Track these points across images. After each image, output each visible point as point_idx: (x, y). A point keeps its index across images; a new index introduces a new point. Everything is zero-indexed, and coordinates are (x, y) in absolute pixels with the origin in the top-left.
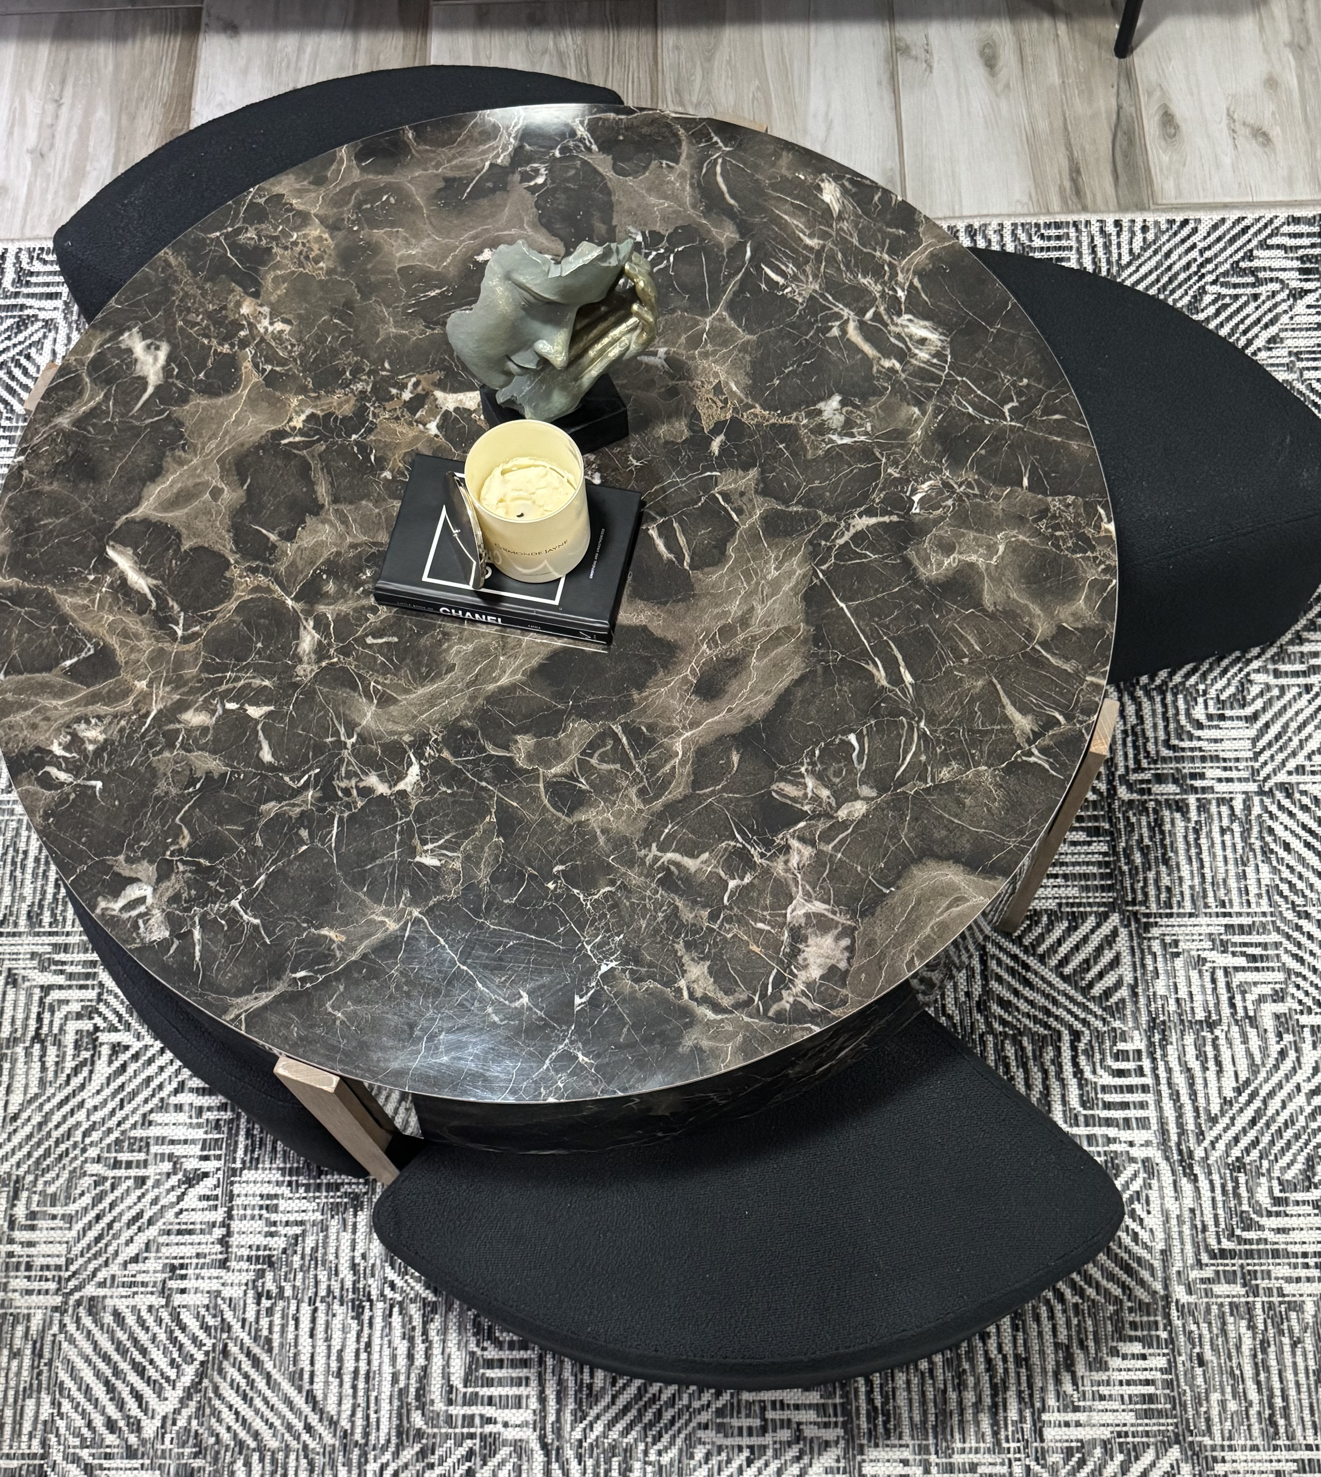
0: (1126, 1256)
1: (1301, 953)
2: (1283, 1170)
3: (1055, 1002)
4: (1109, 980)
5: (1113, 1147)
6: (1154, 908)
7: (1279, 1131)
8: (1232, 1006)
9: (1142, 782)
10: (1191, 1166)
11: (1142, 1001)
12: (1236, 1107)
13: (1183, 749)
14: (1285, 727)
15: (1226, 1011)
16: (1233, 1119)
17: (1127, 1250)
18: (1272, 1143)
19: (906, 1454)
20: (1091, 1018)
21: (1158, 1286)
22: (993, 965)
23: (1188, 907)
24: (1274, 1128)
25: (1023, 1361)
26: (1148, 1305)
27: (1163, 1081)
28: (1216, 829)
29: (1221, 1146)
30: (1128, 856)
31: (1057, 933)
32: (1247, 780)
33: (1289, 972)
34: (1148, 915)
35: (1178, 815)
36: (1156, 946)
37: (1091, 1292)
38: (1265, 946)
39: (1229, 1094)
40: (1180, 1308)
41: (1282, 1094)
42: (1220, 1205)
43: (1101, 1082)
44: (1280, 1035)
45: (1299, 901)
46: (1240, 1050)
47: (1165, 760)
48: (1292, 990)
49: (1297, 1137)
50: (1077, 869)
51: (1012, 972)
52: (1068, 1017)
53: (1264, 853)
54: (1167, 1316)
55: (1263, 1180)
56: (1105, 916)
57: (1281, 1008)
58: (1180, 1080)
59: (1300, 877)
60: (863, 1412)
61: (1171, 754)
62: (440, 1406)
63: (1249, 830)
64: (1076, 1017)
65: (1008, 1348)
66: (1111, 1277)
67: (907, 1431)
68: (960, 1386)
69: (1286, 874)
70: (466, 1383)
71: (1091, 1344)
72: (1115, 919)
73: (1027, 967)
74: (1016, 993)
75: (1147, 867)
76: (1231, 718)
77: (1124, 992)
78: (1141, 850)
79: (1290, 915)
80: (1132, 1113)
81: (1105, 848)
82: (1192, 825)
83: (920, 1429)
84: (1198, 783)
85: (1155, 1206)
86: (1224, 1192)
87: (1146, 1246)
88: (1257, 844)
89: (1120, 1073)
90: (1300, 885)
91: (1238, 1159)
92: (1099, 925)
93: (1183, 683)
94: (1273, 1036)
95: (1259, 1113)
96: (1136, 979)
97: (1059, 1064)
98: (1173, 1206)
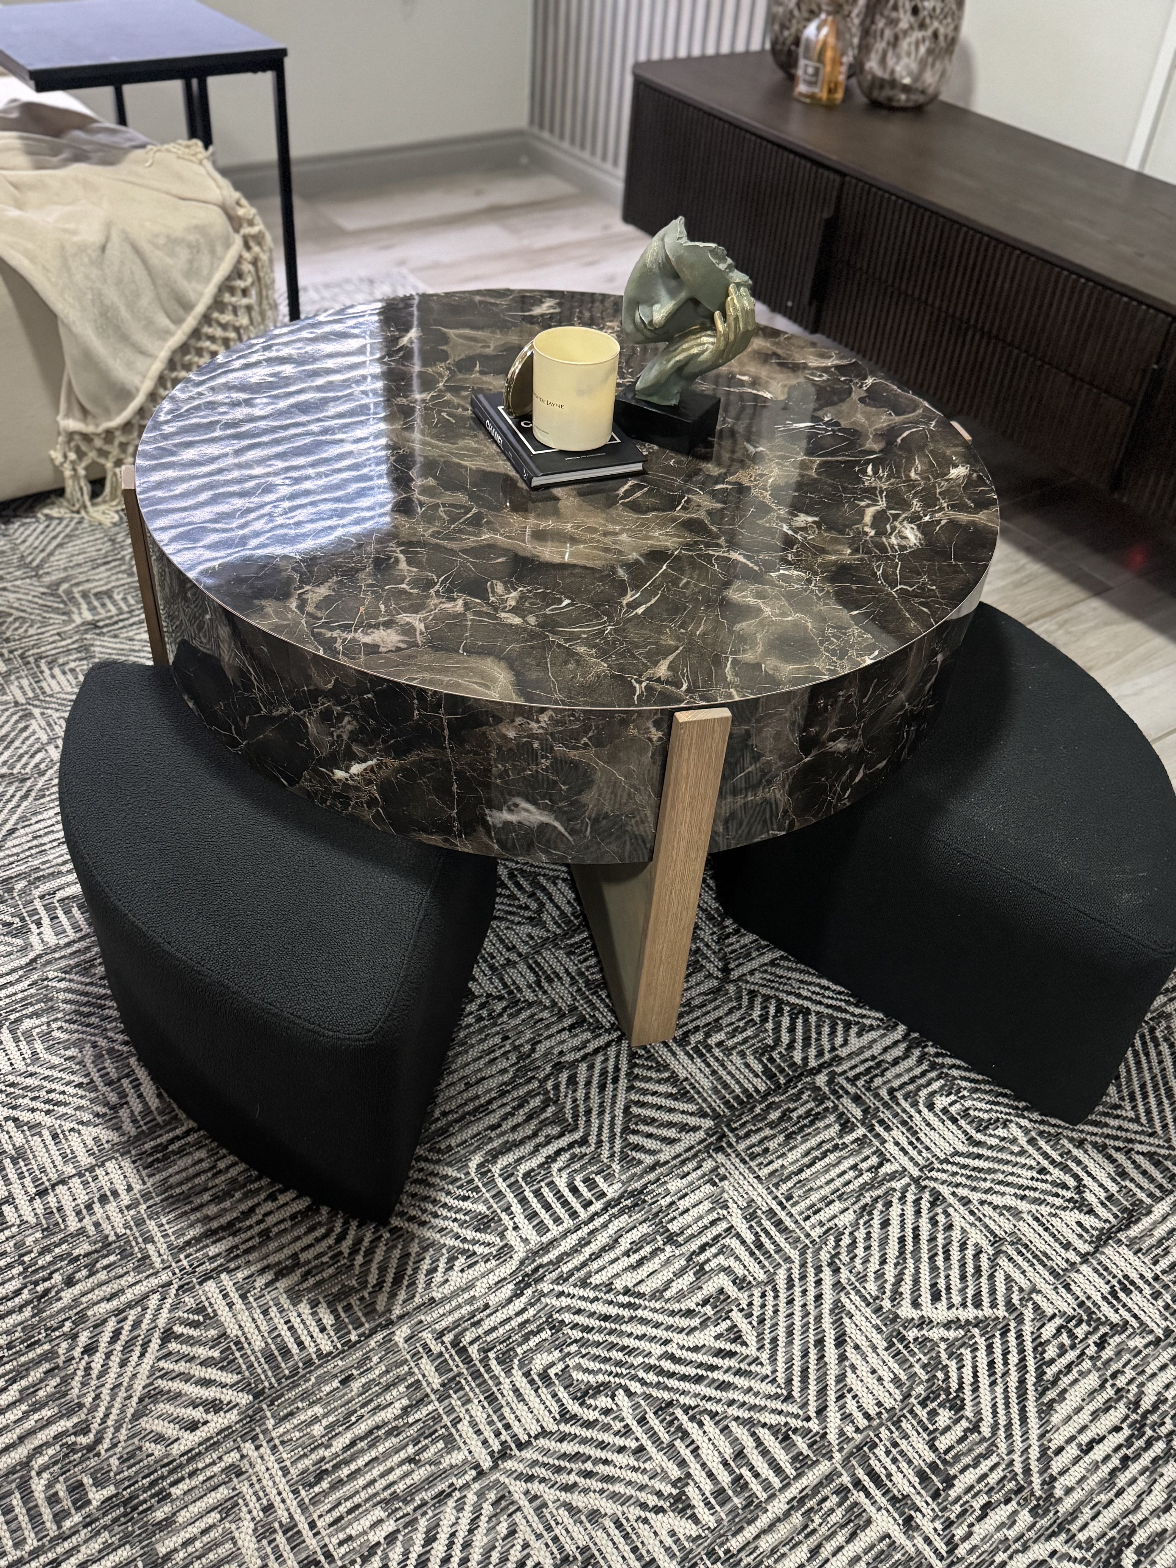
0: (409, 1272)
1: (797, 1282)
2: (578, 1367)
3: (601, 1113)
4: (649, 1144)
5: (504, 1216)
6: (741, 1147)
7: (613, 1346)
8: (703, 1249)
9: (842, 1088)
10: (528, 1285)
11: (652, 1176)
12: (610, 1297)
13: (898, 1104)
14: (990, 1171)
15: (694, 1245)
16: (596, 1299)
17: (416, 1270)
18: (598, 1344)
19: (137, 1187)
20: (606, 1146)
21: (397, 1311)
22: (600, 1058)
23: (764, 1172)
24: (612, 1339)
25: (265, 1236)
26: (375, 1310)
27: (591, 1226)
28: (851, 1161)
29: (564, 1302)
30: (770, 1107)
31: (662, 1088)
32: (916, 1164)
33: (771, 1280)
34: (730, 1145)
35: (837, 1127)
36: (708, 1165)
37: (359, 1259)
38: (779, 1250)
39: (619, 1284)
40: (388, 1339)
41: (651, 1331)
42: (507, 1327)
43: (556, 1179)
44: (705, 1302)
45: (845, 1257)
46: (667, 1274)
47: (877, 1096)
48: (757, 1292)
49: (619, 1364)
50: (728, 1079)
51: (604, 1073)
52: (594, 1129)
53: (864, 1208)
54: (373, 1332)
55: (557, 1354)
56: (704, 1115)
57: (732, 1290)
58: (602, 1239)
59: (868, 1248)
60: (159, 1141)
61: (887, 1098)
62: (36, 893)
63: (872, 1187)
64: (599, 1135)
65: (271, 1220)
66: (383, 1270)
67: (158, 1177)
68: (217, 1199)
69: (860, 1235)
70: (62, 900)
71: (311, 1281)
72: (708, 1123)
73: (615, 1080)
74: (588, 1083)
75: (772, 1125)
76: (960, 1128)
77: (649, 1160)
78: (784, 1114)
79: (824, 1256)
80: (544, 1215)
81: (762, 1088)
82: (837, 1141)
83: (164, 1187)
84: (879, 1129)
85: (471, 1274)
86: (522, 1325)
87: (428, 1284)
88: (867, 1199)
89: (574, 1190)
90: (860, 1251)
91: (562, 1322)
92: (692, 1114)
93: (955, 1078)
94: (699, 1296)
95: (618, 1319)
96: (667, 1162)
97: (548, 1141)
98: (480, 1288)
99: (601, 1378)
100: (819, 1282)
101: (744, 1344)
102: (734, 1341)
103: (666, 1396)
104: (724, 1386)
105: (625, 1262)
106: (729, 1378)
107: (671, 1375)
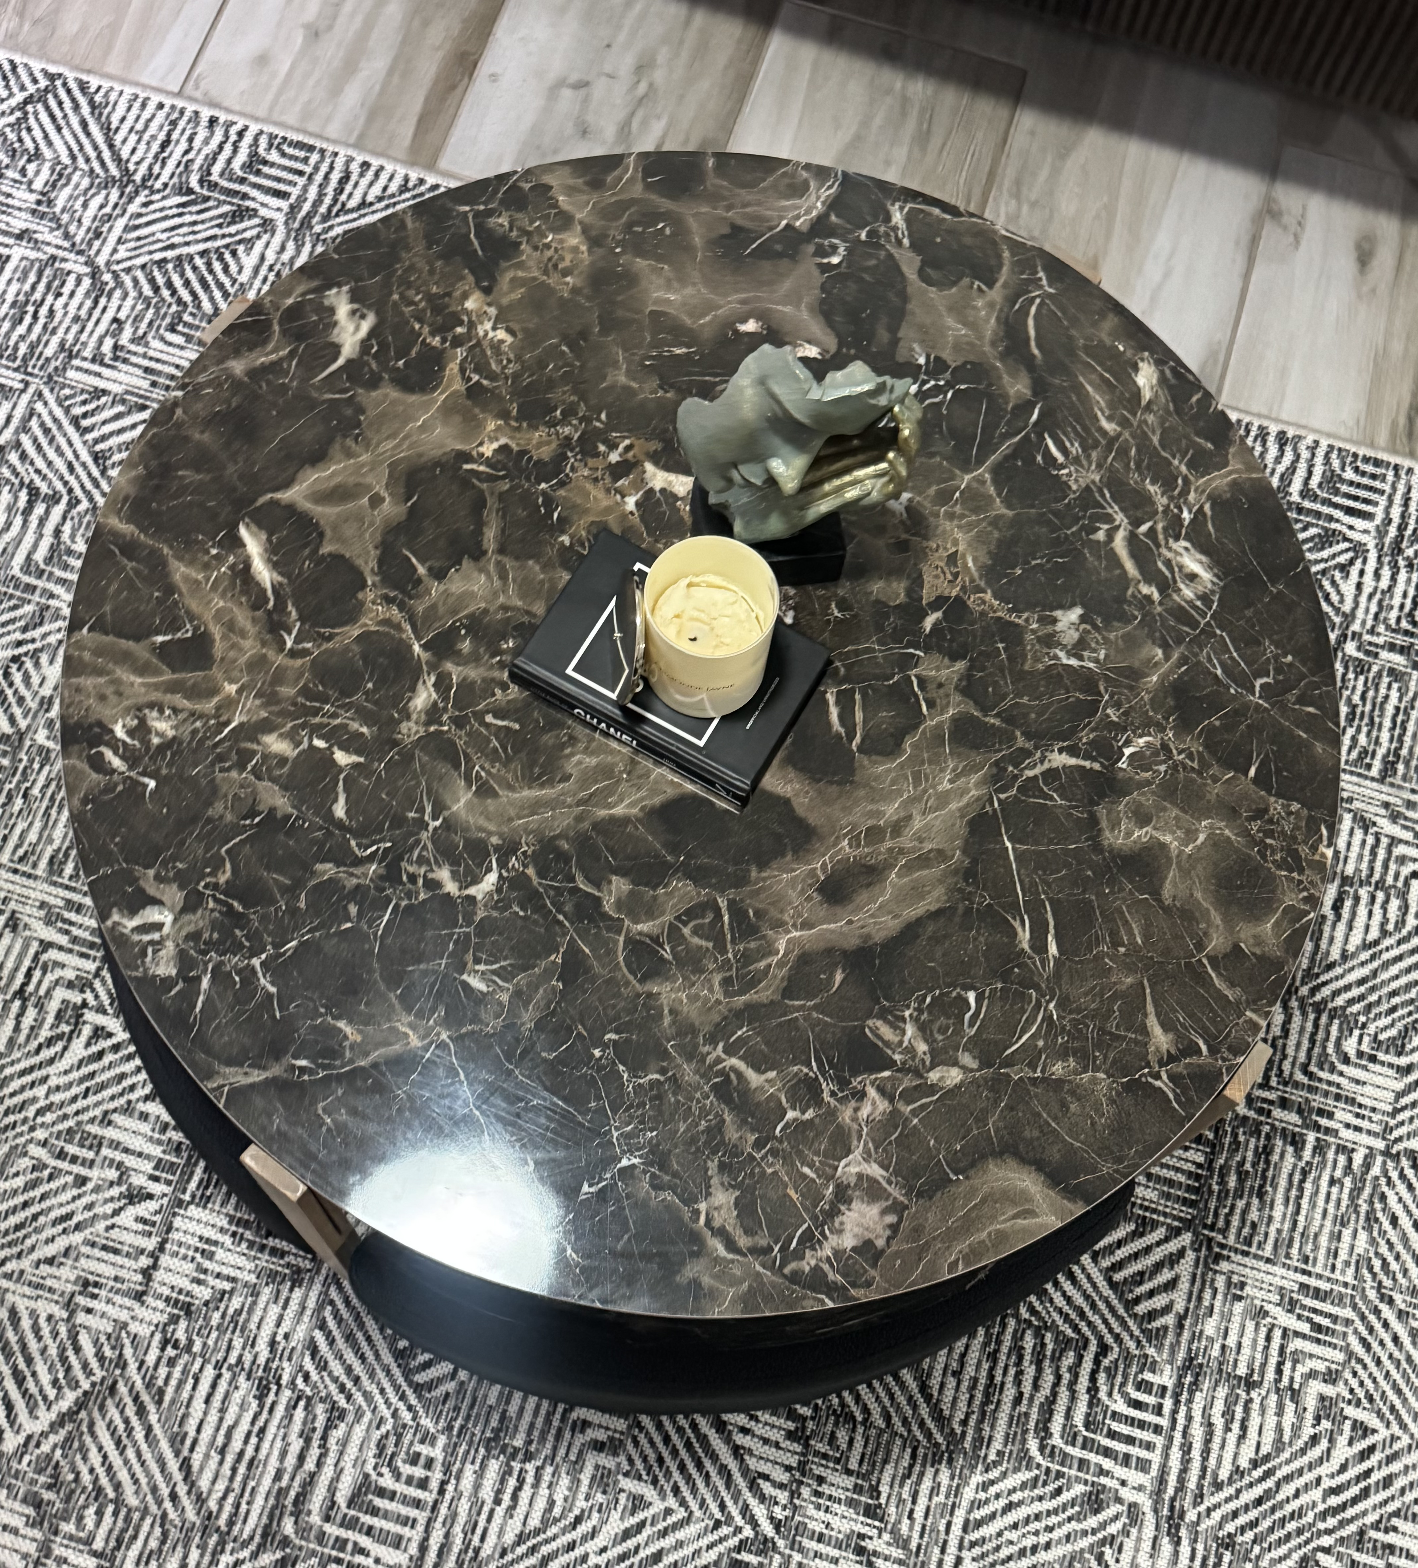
1: (1370, 1339)
3: (1093, 1306)
4: (1159, 1302)
5: (1103, 1480)
6: (1231, 1240)
8: (1279, 1371)
9: (1265, 1100)
10: (1178, 1527)
11: (1186, 1335)
12: (1247, 1480)
13: (1320, 1080)
15: (1270, 1375)
16: (1239, 1491)
18: (1271, 1530)
20: (1125, 1336)
23: (1268, 1250)
24: (1278, 1515)
27: (1180, 1428)
28: (1325, 1178)
29: (1217, 1515)
30: (1223, 1176)
31: (1121, 1233)
32: (1376, 1135)
33: (1350, 1354)
34: (1222, 1246)
35: (1290, 1149)
36: (1220, 1282)
38: (1335, 1319)
39: (1244, 1463)
41: (1299, 1482)
43: (1114, 1407)
44: (1318, 1419)
45: (1388, 1283)
46: (1271, 1421)
47: (1297, 1085)
48: (1348, 1375)
49: (1300, 1532)
50: (1164, 1172)
53: (1368, 1219)
56: (1177, 1232)
57: (1329, 1391)
59: (1397, 1257)
61: (1305, 1080)
63: (1361, 1190)
72: (1186, 1238)
75: (1239, 1193)
76: (1382, 1063)
78: (1239, 1173)
79: (1372, 1294)
80: (1135, 1451)
82: (1302, 1164)
84: (1324, 1122)
85: (1126, 1557)
88: (1364, 1208)
89: (1137, 1405)
90: (1394, 1266)
91: (1230, 1535)
92: (1167, 1240)
93: (1344, 1008)
94: (1309, 1418)
95: (1268, 1494)
96: (1187, 1310)
99: (1296, 1556)
100: (1386, 1325)
101: (1374, 1431)
102: (1364, 1436)
103: (1353, 1528)
104: (1388, 1482)
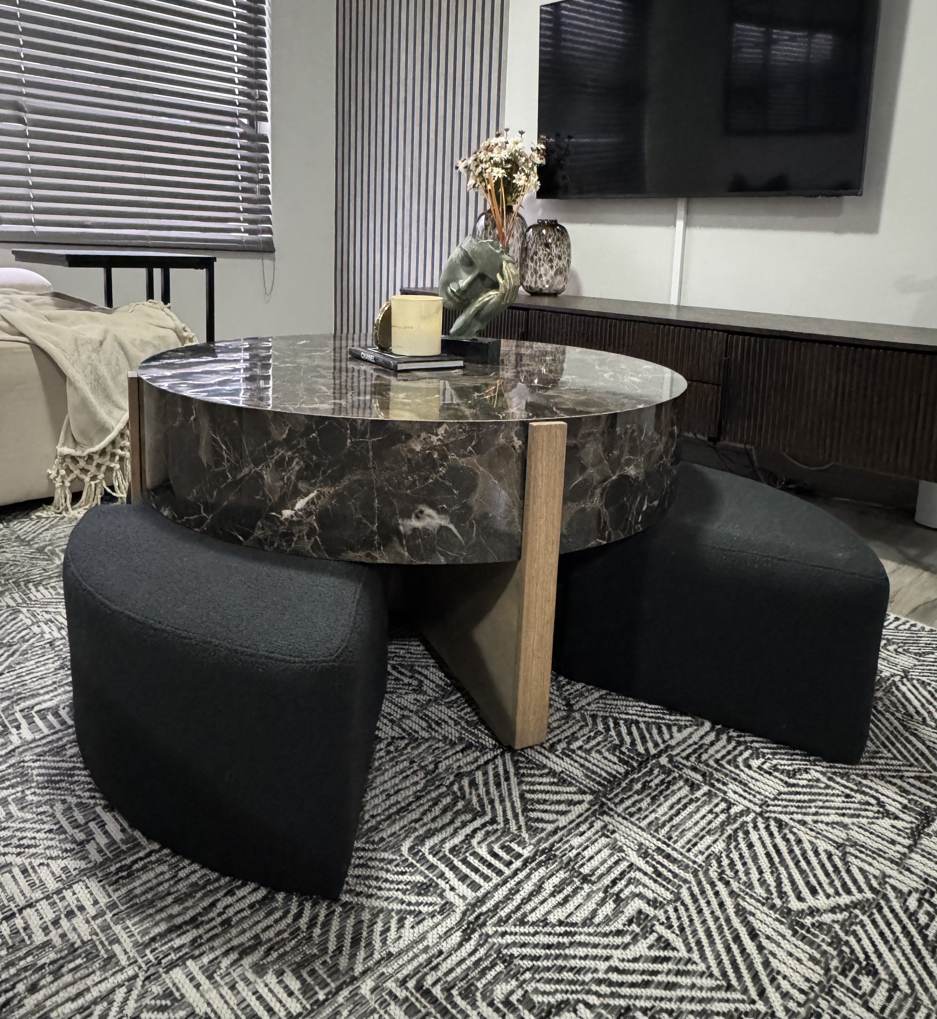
0: (365, 934)
1: (699, 897)
2: (536, 991)
4: (546, 816)
5: (439, 881)
6: (620, 809)
7: (561, 969)
8: (614, 882)
9: (681, 763)
10: (474, 931)
11: (556, 837)
12: (548, 929)
13: (725, 768)
14: (811, 801)
15: (607, 881)
16: (536, 933)
17: (371, 933)
18: (548, 969)
19: (103, 901)
20: (512, 822)
21: (359, 969)
22: (490, 767)
23: (644, 824)
24: (560, 962)
25: (227, 924)
26: (338, 970)
28: (707, 808)
29: (509, 939)
30: (632, 782)
31: (545, 780)
32: (755, 804)
33: (678, 898)
34: (612, 810)
35: (687, 788)
37: (317, 931)
38: (676, 875)
39: (552, 919)
40: (354, 994)
41: (591, 952)
42: (464, 966)
43: (478, 850)
44: (630, 922)
45: (729, 874)
46: (591, 905)
47: (708, 765)
48: (670, 909)
49: (573, 982)
50: (594, 768)
51: (497, 775)
52: (500, 812)
53: (729, 838)
54: (339, 989)
55: (514, 983)
56: (584, 793)
57: (648, 910)
58: (528, 887)
60: (123, 863)
61: (715, 765)
62: (17, 708)
63: (731, 823)
64: (505, 815)
65: (231, 912)
66: (340, 937)
67: (124, 891)
68: (179, 900)
69: (735, 855)
70: (38, 712)
71: (275, 955)
72: (589, 797)
73: (507, 779)
74: (486, 784)
75: (638, 792)
77: (550, 827)
78: (644, 785)
79: (713, 875)
80: (475, 877)
81: (622, 770)
82: (692, 797)
83: (130, 896)
84: (719, 785)
85: (421, 928)
86: (477, 963)
87: (384, 942)
88: (729, 830)
89: (495, 855)
90: (739, 866)
92: (575, 793)
93: (757, 748)
94: (623, 919)
95: (560, 946)
96: (565, 827)
97: (464, 824)
98: (432, 938)
99: (559, 997)
100: (717, 894)
101: (674, 949)
102: (665, 948)
103: (623, 1003)
104: (670, 986)
105: (552, 902)
106: (672, 979)
107: (621, 984)
